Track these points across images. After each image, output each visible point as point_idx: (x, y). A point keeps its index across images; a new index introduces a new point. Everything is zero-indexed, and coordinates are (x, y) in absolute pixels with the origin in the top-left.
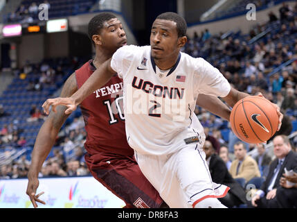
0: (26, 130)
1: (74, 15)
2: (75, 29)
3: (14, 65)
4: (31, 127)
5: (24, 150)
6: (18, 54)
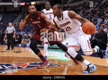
0: (26, 27)
1: (37, 1)
2: (38, 4)
3: (23, 12)
4: (27, 27)
5: (26, 32)
6: (24, 9)
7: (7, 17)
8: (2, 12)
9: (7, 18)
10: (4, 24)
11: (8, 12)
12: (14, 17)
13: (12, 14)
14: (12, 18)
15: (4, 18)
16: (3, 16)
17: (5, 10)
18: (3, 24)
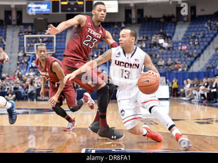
7: (198, 31)
8: (185, 19)
9: (198, 33)
10: (191, 49)
11: (198, 16)
12: (215, 30)
13: (209, 21)
14: (210, 32)
15: (190, 33)
16: (188, 28)
17: (193, 13)
18: (189, 48)
